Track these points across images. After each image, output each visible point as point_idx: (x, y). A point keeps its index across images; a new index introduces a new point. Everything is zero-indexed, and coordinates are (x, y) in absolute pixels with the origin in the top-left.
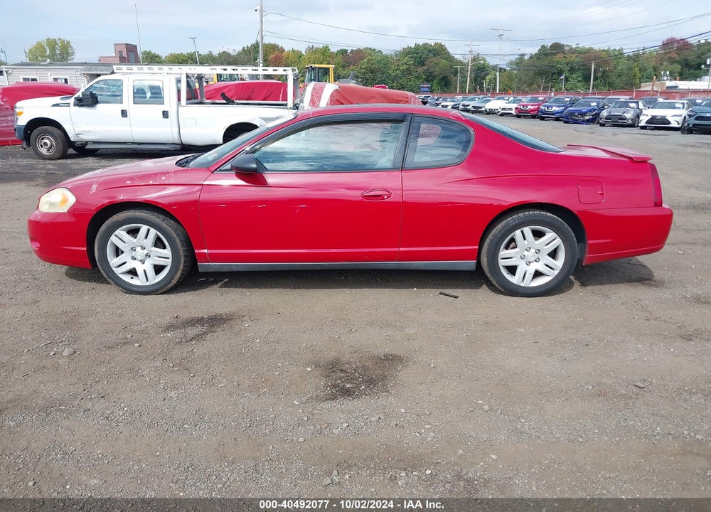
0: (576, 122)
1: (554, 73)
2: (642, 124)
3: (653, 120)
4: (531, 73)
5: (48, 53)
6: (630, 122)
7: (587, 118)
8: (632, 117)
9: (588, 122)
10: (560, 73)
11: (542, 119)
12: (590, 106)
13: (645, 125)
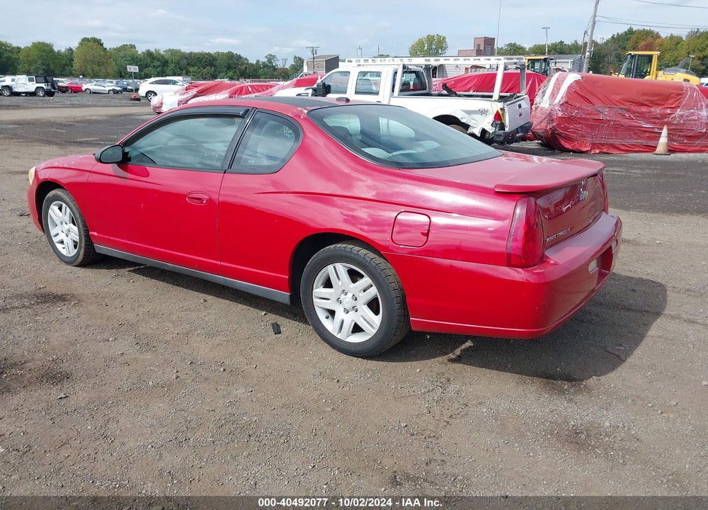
5: (426, 48)
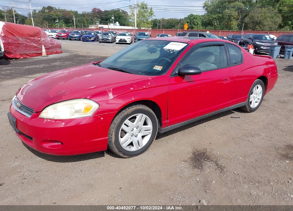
0: (88, 41)
1: (51, 20)
2: (117, 42)
3: (121, 40)
4: (41, 19)
6: (111, 41)
7: (92, 39)
8: (111, 39)
9: (93, 41)
10: (55, 19)
11: (70, 40)
12: (92, 34)
13: (118, 42)
